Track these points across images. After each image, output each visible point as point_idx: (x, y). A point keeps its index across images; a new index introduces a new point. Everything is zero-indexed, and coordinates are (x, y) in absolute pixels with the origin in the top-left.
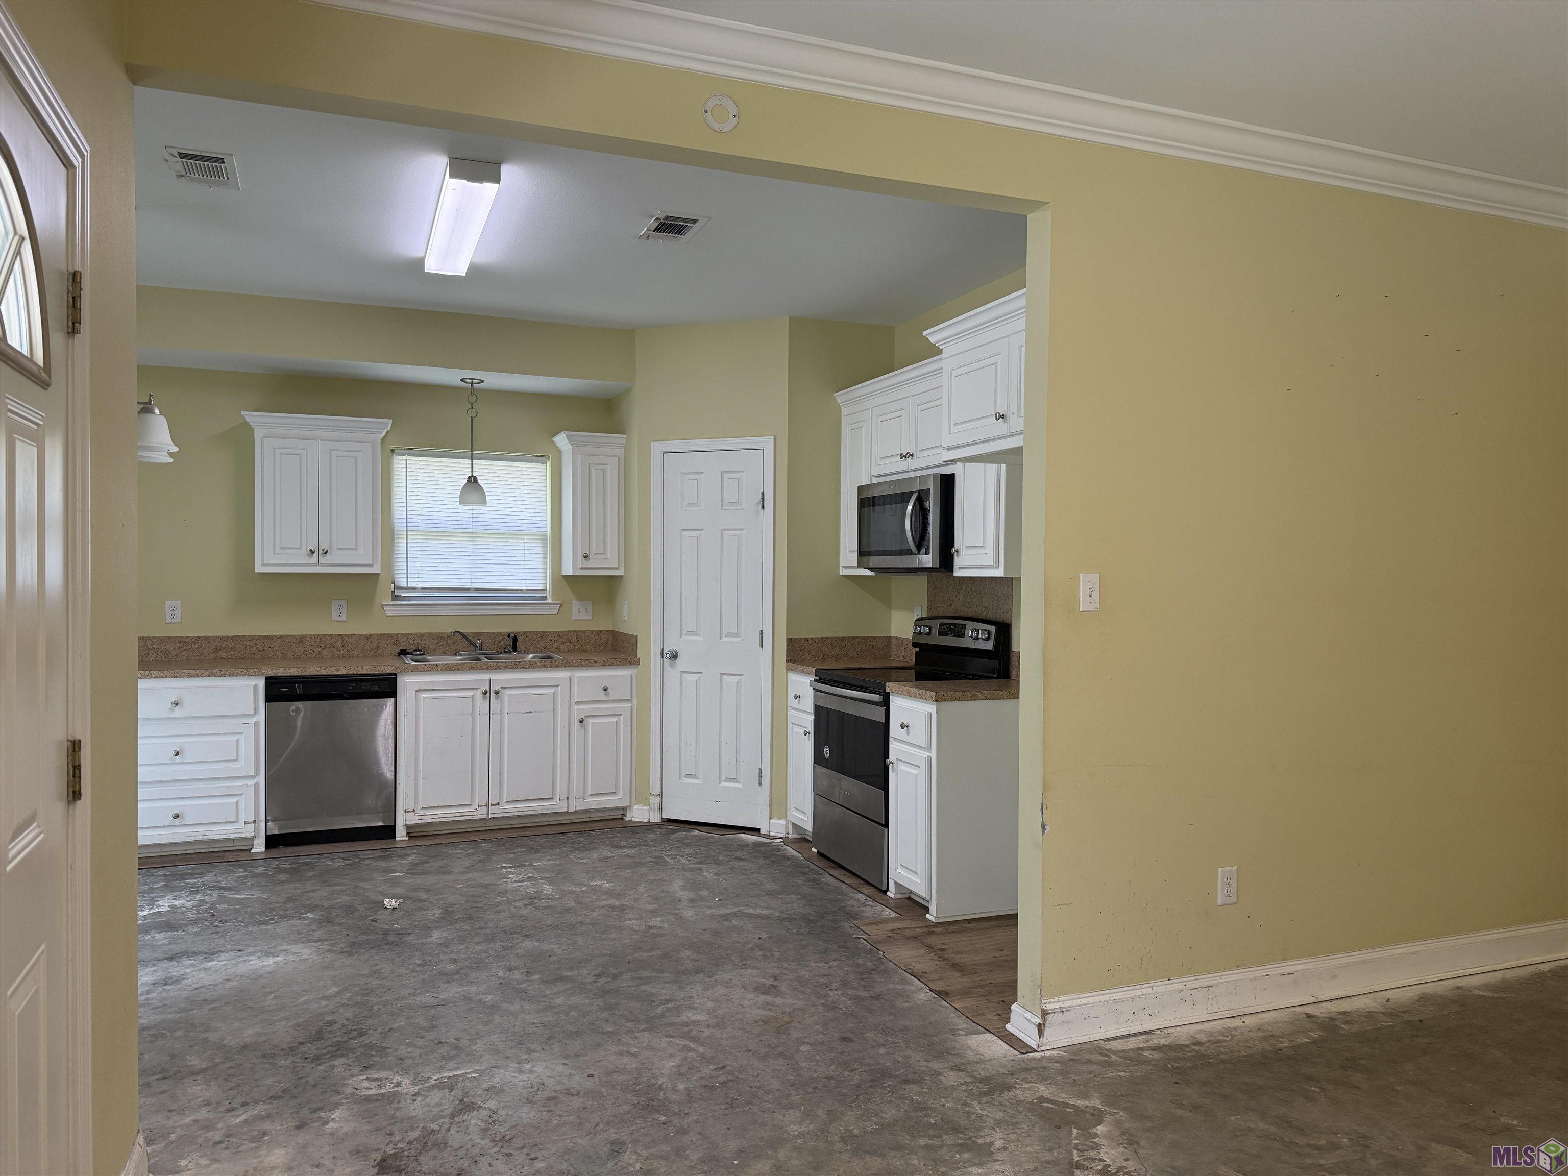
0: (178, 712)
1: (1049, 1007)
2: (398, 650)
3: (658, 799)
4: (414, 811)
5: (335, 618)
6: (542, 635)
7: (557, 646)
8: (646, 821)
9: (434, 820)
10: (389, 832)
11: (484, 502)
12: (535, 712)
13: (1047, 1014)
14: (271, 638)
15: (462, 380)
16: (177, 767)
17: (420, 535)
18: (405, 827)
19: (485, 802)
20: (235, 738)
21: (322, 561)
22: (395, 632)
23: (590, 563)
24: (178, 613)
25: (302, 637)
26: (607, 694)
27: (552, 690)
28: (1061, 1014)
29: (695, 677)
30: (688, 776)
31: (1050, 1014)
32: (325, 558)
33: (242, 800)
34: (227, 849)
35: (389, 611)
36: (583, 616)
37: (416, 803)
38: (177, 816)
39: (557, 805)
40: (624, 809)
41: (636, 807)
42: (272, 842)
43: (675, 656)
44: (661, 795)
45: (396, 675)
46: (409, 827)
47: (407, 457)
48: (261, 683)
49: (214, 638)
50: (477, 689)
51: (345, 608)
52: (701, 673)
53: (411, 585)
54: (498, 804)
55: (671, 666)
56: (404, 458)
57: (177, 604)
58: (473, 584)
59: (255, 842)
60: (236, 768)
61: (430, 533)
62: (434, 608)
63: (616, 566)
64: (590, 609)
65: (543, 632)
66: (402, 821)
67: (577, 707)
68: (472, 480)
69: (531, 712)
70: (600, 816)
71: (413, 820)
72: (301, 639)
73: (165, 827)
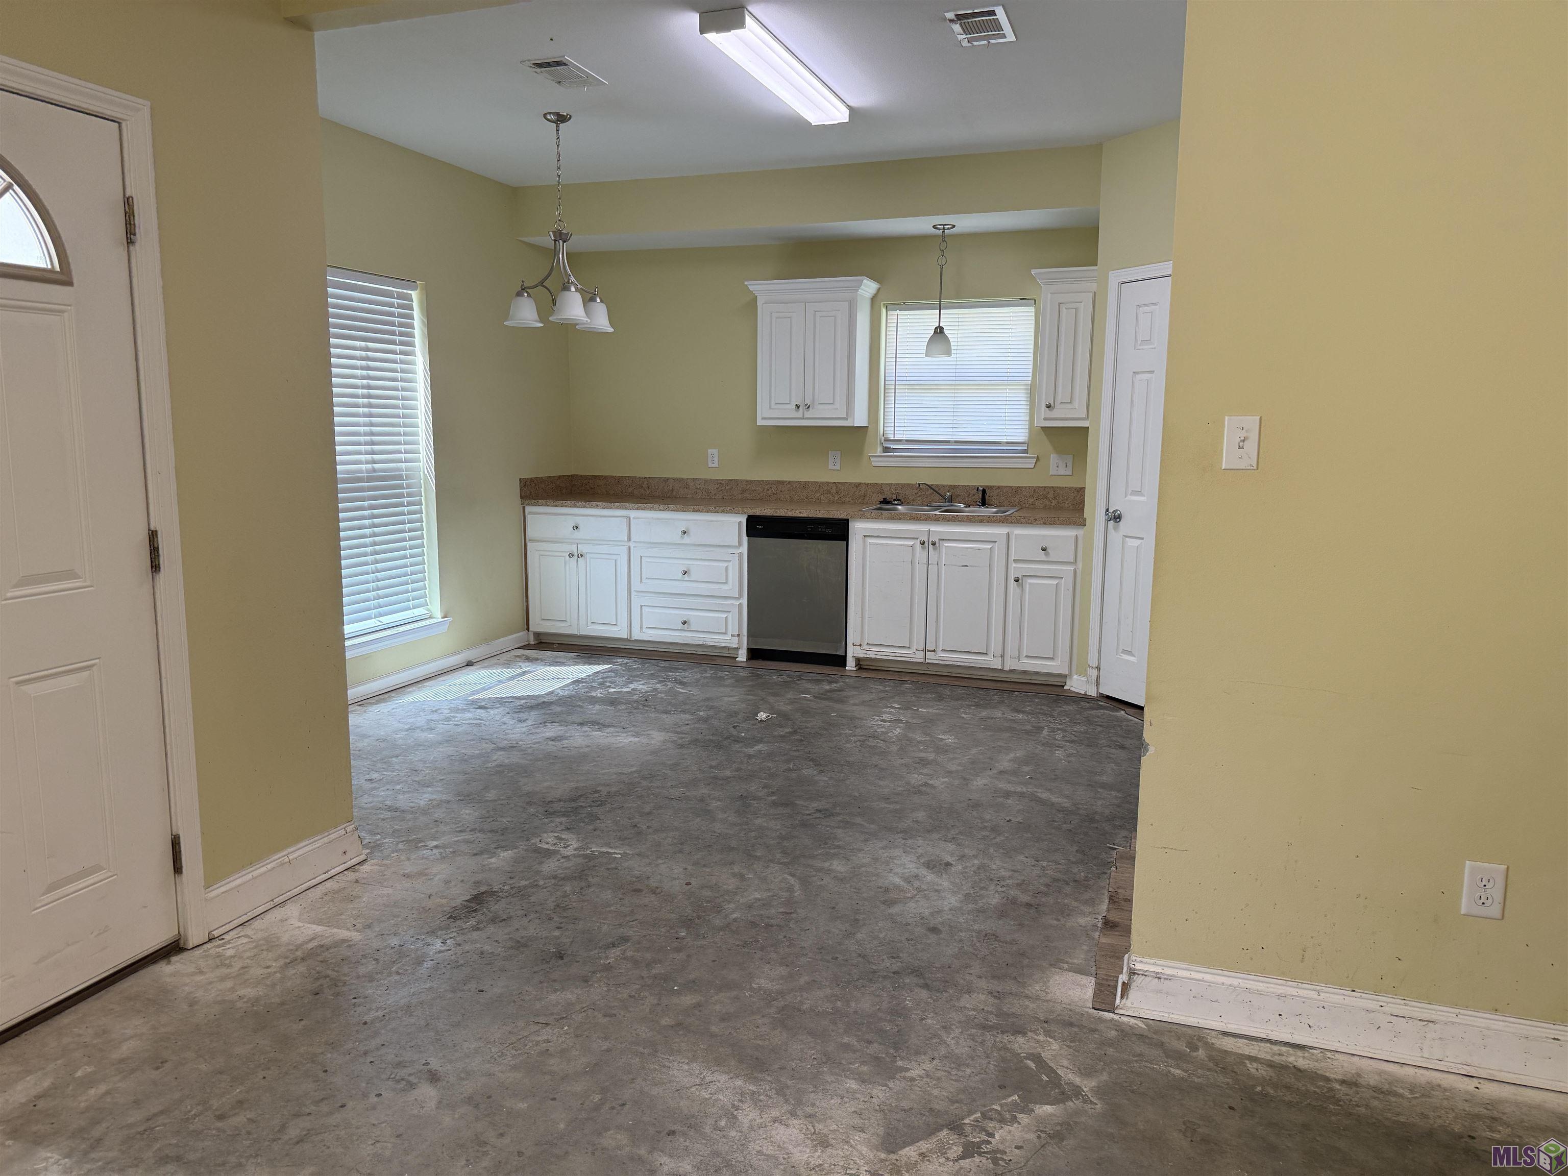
0: (687, 540)
1: (1139, 966)
2: (881, 498)
3: (1095, 672)
4: (860, 645)
5: (831, 467)
6: (1017, 490)
7: (1032, 502)
8: (1083, 692)
9: (877, 657)
10: (841, 661)
11: (948, 353)
12: (971, 566)
13: (1135, 974)
14: (782, 483)
15: (934, 227)
16: (685, 584)
17: (908, 389)
18: (854, 658)
19: (922, 647)
20: (725, 564)
21: (807, 415)
22: (880, 482)
23: (1055, 413)
24: (716, 459)
25: (806, 483)
26: (1047, 555)
27: (989, 546)
28: (1156, 980)
29: (1137, 543)
30: (1125, 652)
31: (1138, 974)
32: (809, 412)
33: (730, 615)
34: (725, 655)
35: (875, 462)
36: (1062, 471)
37: (862, 638)
38: (684, 623)
39: (992, 661)
40: (1065, 676)
41: (1075, 677)
42: (754, 654)
43: (1117, 518)
44: (1098, 668)
45: (847, 521)
46: (859, 661)
47: (898, 312)
48: (743, 520)
49: (742, 481)
50: (917, 538)
51: (839, 458)
52: (1142, 539)
53: (897, 437)
54: (934, 651)
55: (1116, 529)
56: (895, 313)
57: (715, 451)
58: (954, 437)
59: (740, 652)
60: (726, 589)
61: (912, 387)
62: (913, 460)
63: (1084, 416)
64: (1070, 464)
65: (1018, 487)
66: (852, 653)
67: (1014, 565)
68: (939, 331)
69: (967, 566)
70: (1042, 680)
71: (860, 654)
72: (805, 485)
73: (678, 630)
